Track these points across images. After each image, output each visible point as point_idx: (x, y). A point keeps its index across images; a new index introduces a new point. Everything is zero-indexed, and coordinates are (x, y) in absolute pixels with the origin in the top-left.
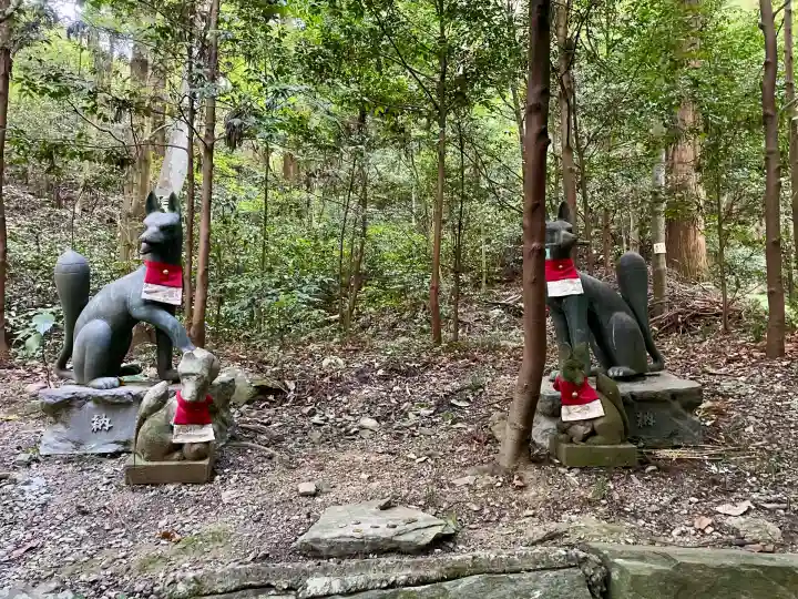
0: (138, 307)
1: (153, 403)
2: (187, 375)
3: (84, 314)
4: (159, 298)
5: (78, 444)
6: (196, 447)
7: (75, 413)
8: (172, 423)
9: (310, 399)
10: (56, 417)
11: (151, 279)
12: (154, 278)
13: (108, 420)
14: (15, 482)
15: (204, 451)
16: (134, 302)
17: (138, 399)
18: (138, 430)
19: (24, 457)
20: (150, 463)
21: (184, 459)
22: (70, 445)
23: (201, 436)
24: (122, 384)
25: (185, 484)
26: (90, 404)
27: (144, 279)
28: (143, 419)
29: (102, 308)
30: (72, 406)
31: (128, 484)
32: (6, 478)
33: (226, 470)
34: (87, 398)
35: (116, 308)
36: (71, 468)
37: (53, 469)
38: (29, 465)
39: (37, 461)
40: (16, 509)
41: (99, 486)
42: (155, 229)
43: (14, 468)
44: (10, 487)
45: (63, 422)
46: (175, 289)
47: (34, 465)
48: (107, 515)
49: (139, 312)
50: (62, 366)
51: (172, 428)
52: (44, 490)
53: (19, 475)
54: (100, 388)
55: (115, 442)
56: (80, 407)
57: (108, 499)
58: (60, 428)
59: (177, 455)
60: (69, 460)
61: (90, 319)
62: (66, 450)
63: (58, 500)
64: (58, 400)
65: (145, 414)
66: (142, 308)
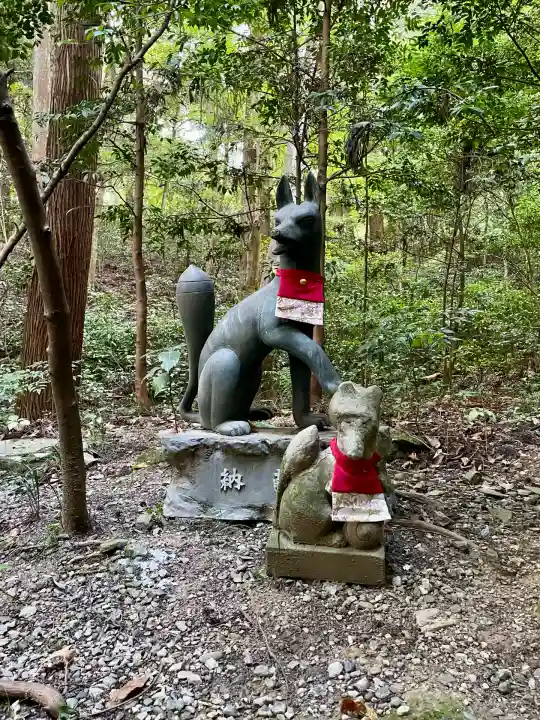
0: (270, 329)
1: (300, 457)
2: (347, 417)
3: (209, 343)
4: (295, 316)
5: (206, 506)
6: (365, 529)
7: (202, 466)
8: (328, 488)
9: (465, 460)
10: (181, 469)
11: (285, 293)
12: (289, 290)
13: (239, 476)
14: (131, 556)
15: (376, 536)
16: (266, 322)
17: (278, 451)
18: (280, 495)
19: (145, 518)
20: (299, 548)
21: (347, 545)
22: (195, 506)
23: (371, 512)
24: (253, 430)
25: (350, 585)
26: (218, 455)
27: (277, 292)
28: (286, 481)
29: (228, 336)
30: (199, 456)
31: (270, 575)
32: (121, 548)
33: (407, 567)
34: (214, 447)
35: (244, 333)
36: (197, 538)
37: (176, 538)
38: (150, 530)
39: (160, 525)
40: (128, 600)
41: (233, 575)
42: (290, 222)
43: (134, 532)
44: (124, 562)
45: (188, 476)
46: (314, 305)
47: (156, 531)
48: (246, 631)
49: (273, 336)
50: (187, 407)
51: (329, 498)
52: (163, 572)
53: (137, 545)
54: (229, 434)
55: (249, 507)
56: (207, 459)
57: (244, 599)
58: (185, 484)
59: (336, 538)
60: (194, 527)
61: (216, 349)
62: (191, 512)
63: (182, 589)
64: (183, 447)
65: (289, 473)
66: (276, 330)
